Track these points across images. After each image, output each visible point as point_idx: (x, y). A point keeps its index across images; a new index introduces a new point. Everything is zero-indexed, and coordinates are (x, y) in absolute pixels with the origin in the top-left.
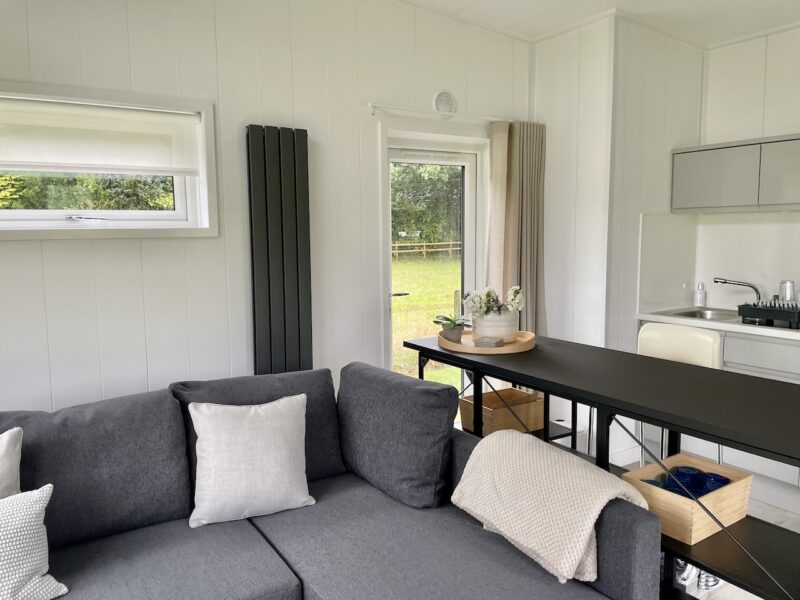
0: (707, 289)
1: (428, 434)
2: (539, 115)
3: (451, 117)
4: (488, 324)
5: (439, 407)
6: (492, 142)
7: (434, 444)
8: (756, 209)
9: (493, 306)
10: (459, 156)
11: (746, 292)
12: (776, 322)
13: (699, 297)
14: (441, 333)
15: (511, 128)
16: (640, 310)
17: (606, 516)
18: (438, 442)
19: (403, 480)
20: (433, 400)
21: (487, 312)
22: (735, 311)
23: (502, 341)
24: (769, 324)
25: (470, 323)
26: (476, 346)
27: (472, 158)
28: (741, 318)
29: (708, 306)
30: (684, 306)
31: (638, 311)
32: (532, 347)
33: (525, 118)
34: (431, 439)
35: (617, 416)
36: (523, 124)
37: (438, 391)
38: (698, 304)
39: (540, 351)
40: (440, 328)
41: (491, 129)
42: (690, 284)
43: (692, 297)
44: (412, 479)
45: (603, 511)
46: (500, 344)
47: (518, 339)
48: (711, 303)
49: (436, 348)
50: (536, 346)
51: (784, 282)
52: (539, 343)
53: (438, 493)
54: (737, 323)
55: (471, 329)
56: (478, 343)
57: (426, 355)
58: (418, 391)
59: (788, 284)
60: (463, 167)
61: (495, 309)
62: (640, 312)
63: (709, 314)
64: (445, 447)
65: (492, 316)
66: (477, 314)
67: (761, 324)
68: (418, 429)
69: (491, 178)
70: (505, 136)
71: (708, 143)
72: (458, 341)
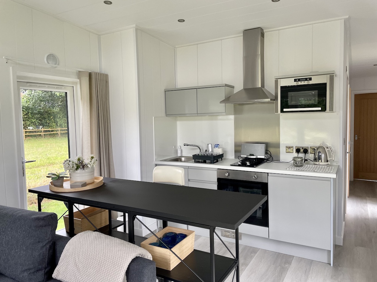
0: (182, 148)
1: (39, 242)
2: (105, 69)
3: (56, 67)
4: (79, 175)
5: (45, 226)
6: (80, 81)
7: (43, 247)
8: (197, 115)
9: (80, 165)
10: (63, 87)
11: (196, 149)
12: (207, 161)
13: (179, 152)
14: (51, 183)
15: (90, 75)
16: (155, 160)
17: (131, 268)
18: (45, 245)
19: (24, 271)
20: (41, 223)
21: (77, 169)
22: (192, 157)
23: (86, 183)
24: (205, 162)
25: (68, 175)
26: (71, 188)
27: (71, 89)
28: (194, 160)
29: (183, 156)
30: (173, 156)
31: (154, 161)
32: (102, 184)
33: (98, 70)
34: (41, 245)
35: (137, 216)
36: (96, 74)
37: (44, 217)
38: (179, 155)
39: (105, 186)
40: (50, 180)
41: (80, 74)
42: (175, 146)
43: (176, 152)
44: (29, 269)
45: (129, 266)
46: (85, 185)
47: (95, 180)
48: (184, 155)
49: (48, 191)
50: (104, 183)
51: (208, 145)
52: (106, 182)
53: (46, 274)
54: (192, 162)
55: (69, 178)
56: (72, 186)
57: (42, 196)
58: (32, 219)
59: (210, 145)
60: (66, 93)
61: (81, 167)
62: (156, 161)
63: (183, 159)
64: (50, 247)
65: (79, 171)
66: (71, 171)
67: (202, 162)
68: (32, 240)
69: (81, 99)
70: (87, 79)
71: (179, 87)
72: (62, 186)
